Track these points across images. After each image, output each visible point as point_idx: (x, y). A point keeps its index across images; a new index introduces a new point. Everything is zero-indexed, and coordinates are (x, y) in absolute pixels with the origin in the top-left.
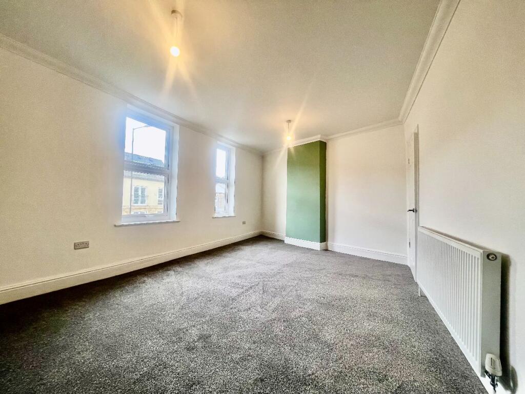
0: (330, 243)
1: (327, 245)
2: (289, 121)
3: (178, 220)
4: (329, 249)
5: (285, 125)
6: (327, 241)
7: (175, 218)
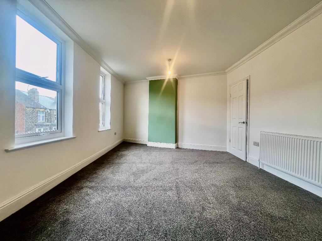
0: (179, 143)
1: (178, 145)
2: (170, 60)
3: (74, 137)
4: (179, 147)
5: (167, 63)
6: (178, 142)
7: (71, 136)
